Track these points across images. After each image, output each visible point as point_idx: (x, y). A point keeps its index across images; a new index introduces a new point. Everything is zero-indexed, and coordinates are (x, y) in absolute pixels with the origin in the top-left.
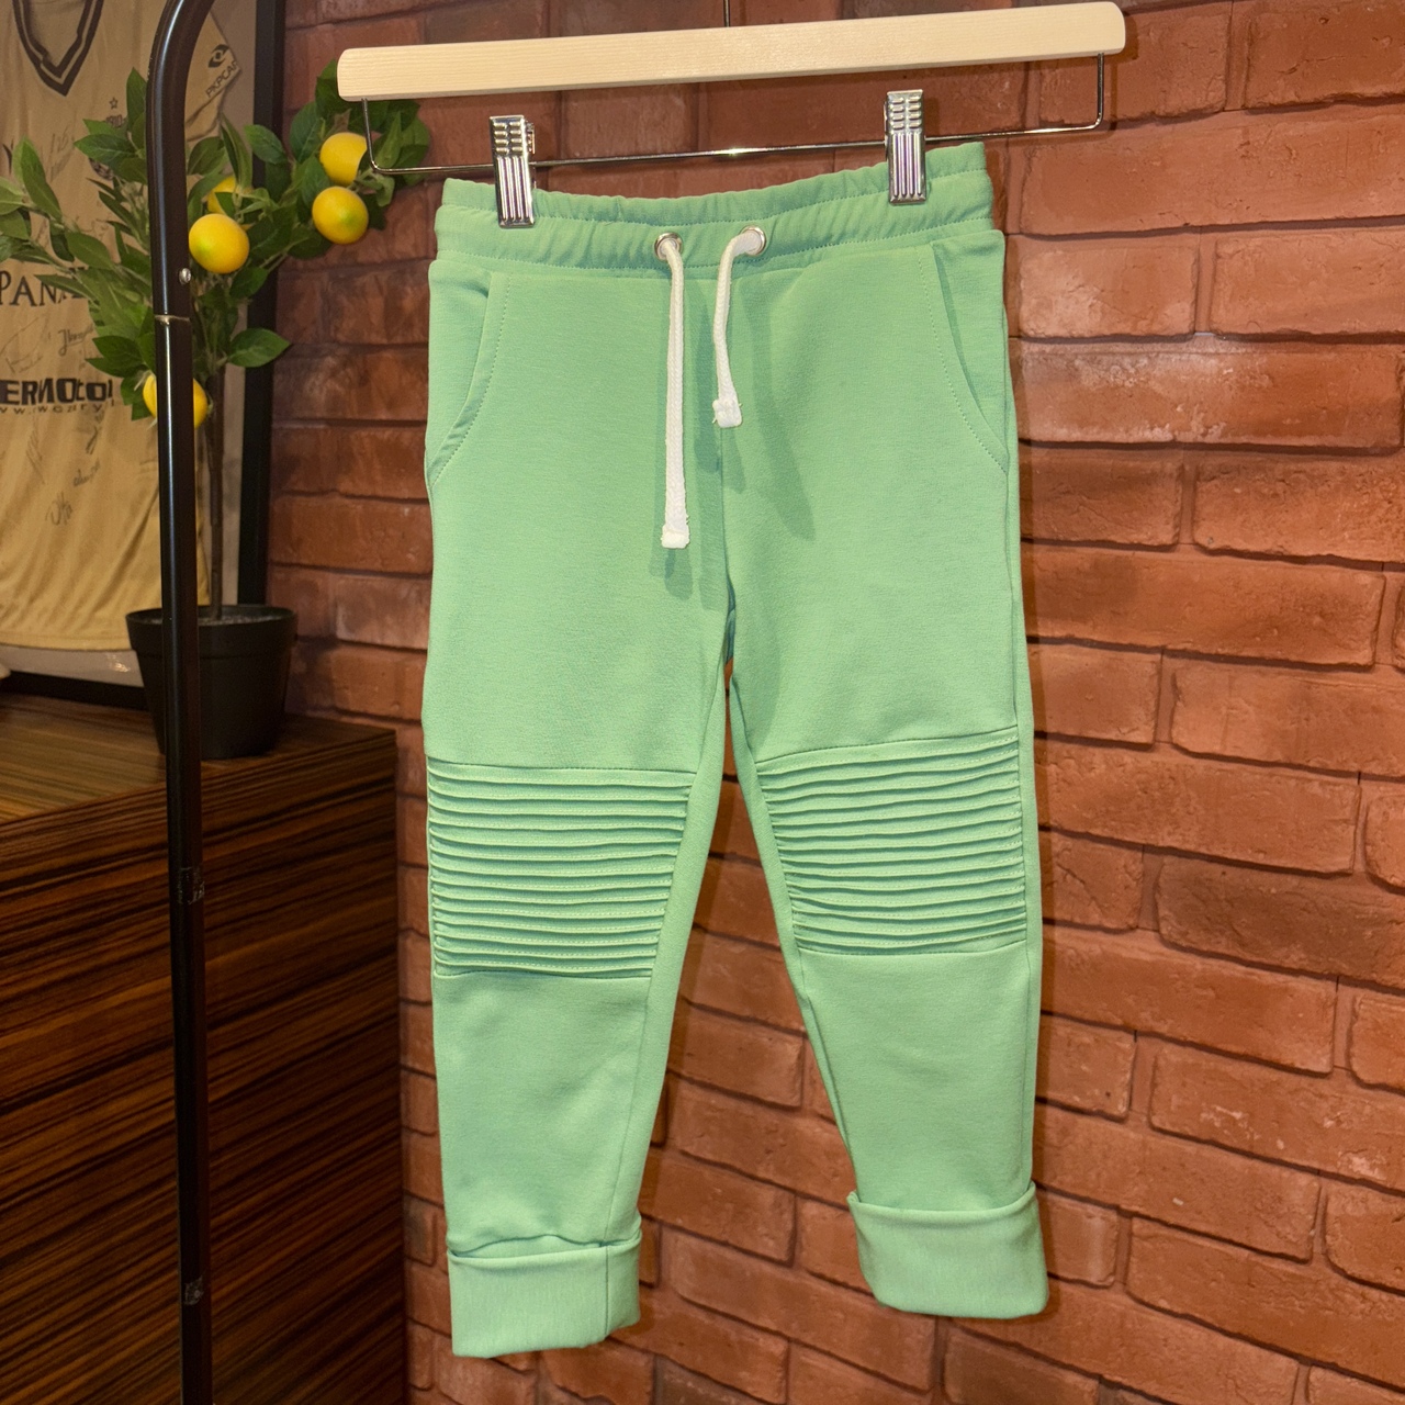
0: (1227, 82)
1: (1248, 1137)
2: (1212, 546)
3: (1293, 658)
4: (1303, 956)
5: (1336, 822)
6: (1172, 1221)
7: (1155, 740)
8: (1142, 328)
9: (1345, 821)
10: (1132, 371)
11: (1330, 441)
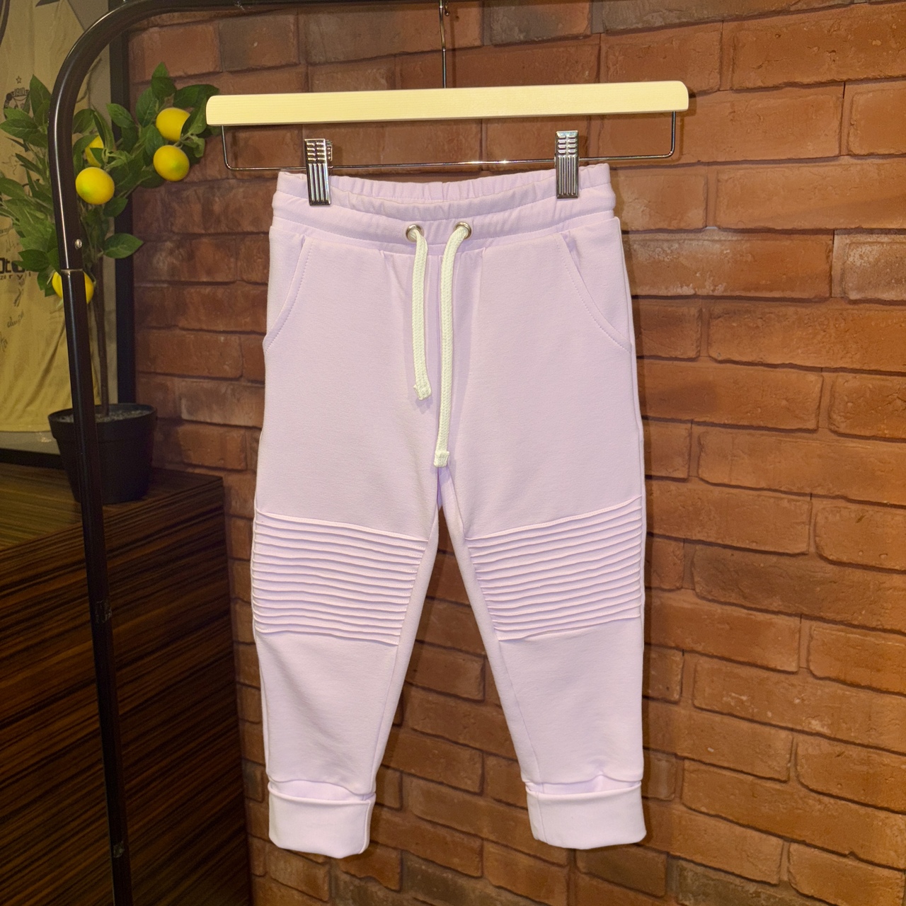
0: (721, 73)
1: (751, 711)
2: (720, 358)
3: (770, 426)
4: (780, 603)
5: (797, 523)
6: (708, 761)
7: (689, 476)
8: (674, 225)
9: (803, 523)
10: (669, 251)
11: (788, 294)
